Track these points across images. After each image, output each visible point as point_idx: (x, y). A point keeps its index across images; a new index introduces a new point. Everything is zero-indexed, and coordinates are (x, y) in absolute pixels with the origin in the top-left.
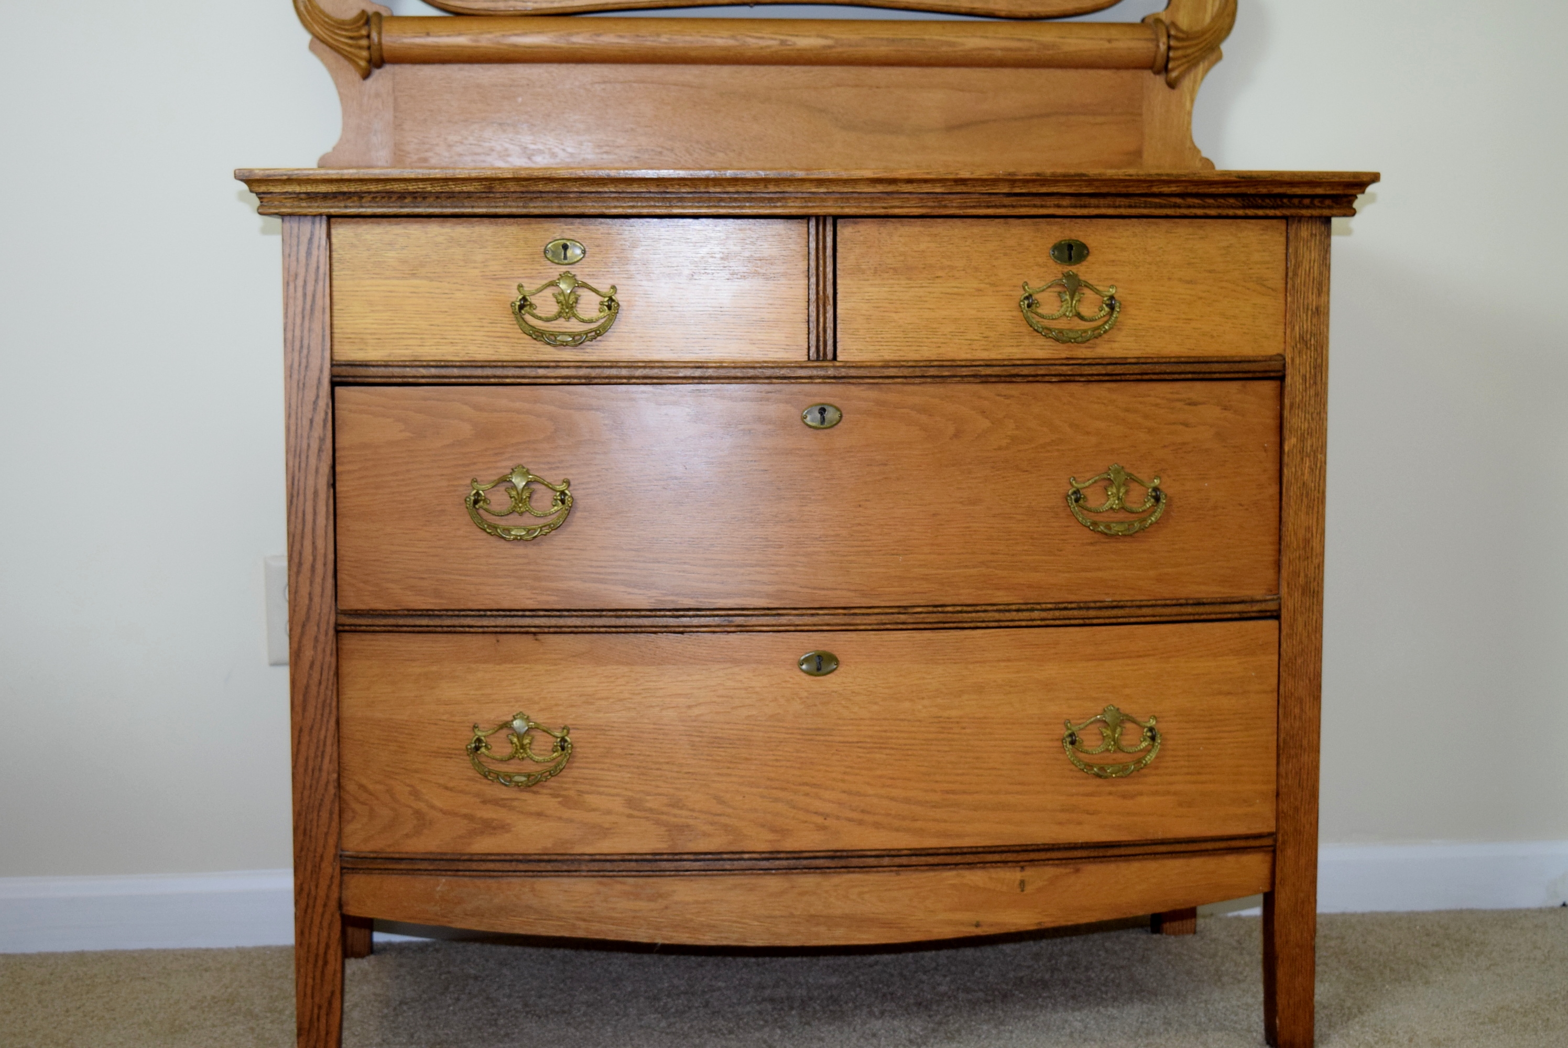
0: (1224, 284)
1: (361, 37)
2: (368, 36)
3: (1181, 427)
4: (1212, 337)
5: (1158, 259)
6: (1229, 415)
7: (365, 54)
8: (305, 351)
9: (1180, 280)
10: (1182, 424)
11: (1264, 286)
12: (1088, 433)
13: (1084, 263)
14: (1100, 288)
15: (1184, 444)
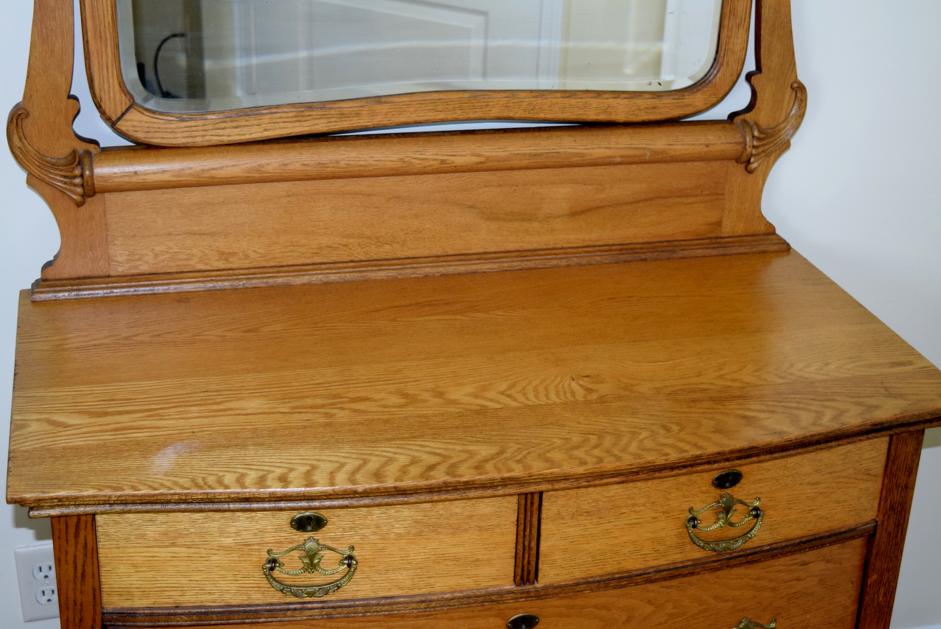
0: (841, 480)
1: (75, 177)
2: (82, 176)
3: (794, 582)
4: (827, 518)
5: (794, 472)
6: (830, 565)
7: (79, 190)
8: (78, 607)
9: (809, 483)
10: (795, 580)
11: (869, 474)
12: (727, 601)
13: (738, 485)
14: (747, 501)
15: (795, 593)
